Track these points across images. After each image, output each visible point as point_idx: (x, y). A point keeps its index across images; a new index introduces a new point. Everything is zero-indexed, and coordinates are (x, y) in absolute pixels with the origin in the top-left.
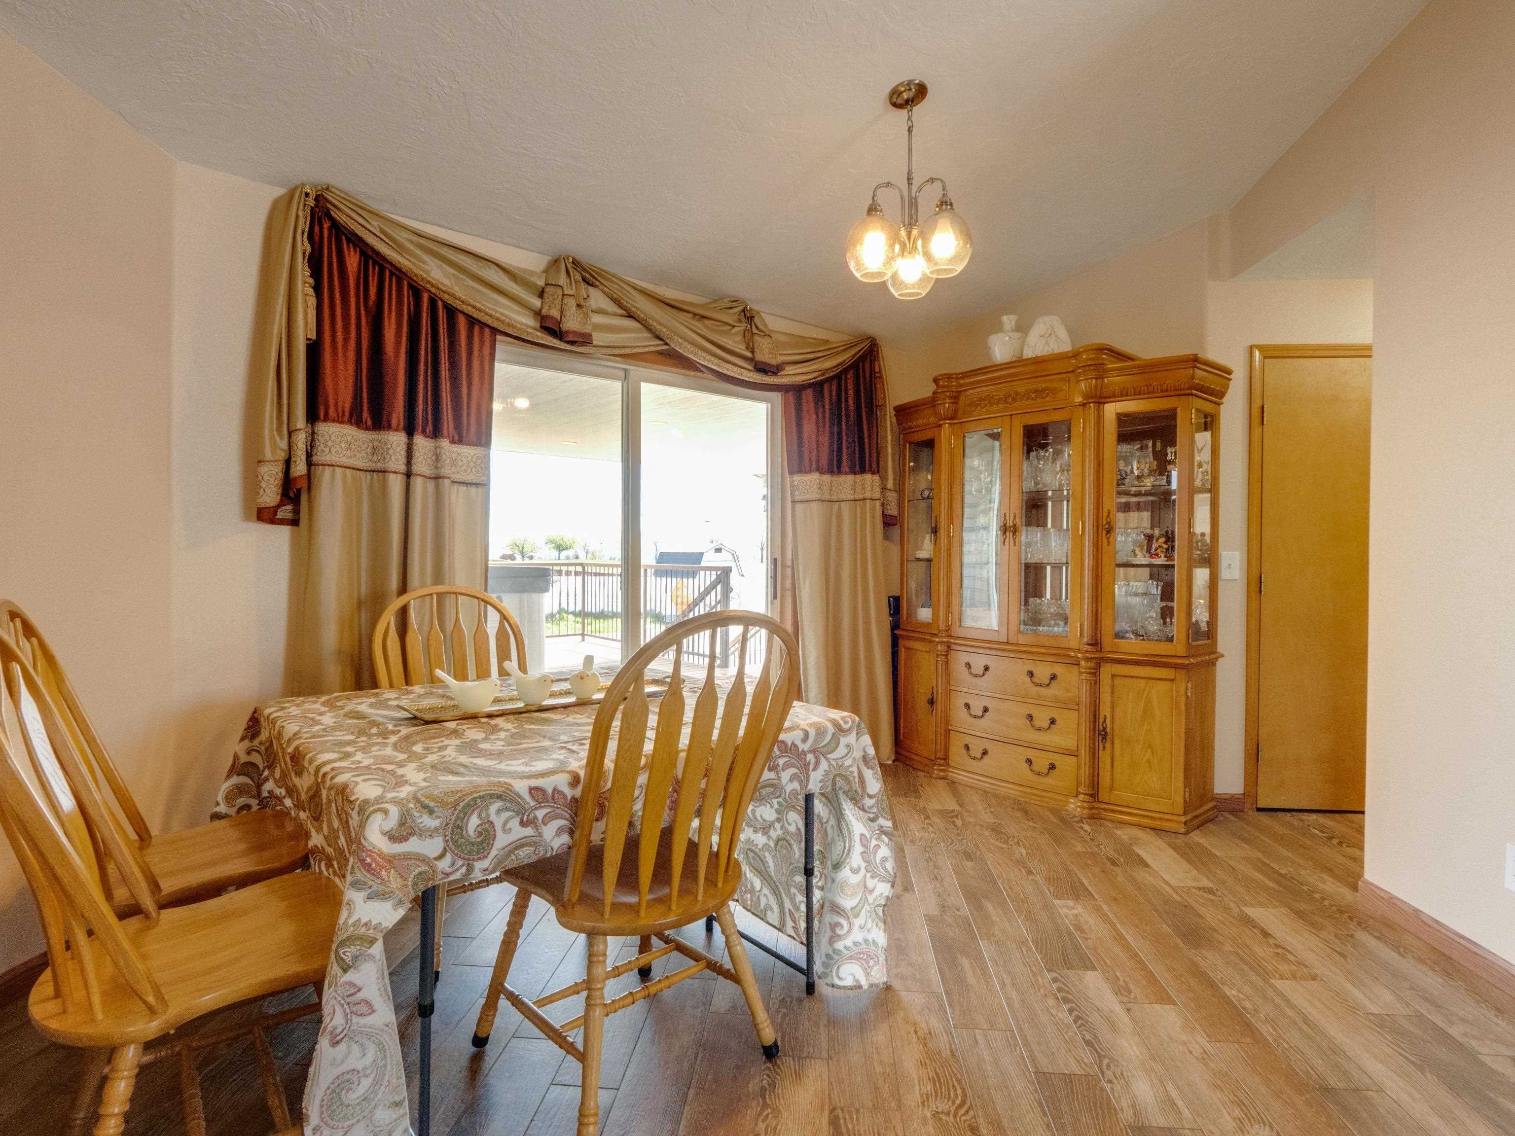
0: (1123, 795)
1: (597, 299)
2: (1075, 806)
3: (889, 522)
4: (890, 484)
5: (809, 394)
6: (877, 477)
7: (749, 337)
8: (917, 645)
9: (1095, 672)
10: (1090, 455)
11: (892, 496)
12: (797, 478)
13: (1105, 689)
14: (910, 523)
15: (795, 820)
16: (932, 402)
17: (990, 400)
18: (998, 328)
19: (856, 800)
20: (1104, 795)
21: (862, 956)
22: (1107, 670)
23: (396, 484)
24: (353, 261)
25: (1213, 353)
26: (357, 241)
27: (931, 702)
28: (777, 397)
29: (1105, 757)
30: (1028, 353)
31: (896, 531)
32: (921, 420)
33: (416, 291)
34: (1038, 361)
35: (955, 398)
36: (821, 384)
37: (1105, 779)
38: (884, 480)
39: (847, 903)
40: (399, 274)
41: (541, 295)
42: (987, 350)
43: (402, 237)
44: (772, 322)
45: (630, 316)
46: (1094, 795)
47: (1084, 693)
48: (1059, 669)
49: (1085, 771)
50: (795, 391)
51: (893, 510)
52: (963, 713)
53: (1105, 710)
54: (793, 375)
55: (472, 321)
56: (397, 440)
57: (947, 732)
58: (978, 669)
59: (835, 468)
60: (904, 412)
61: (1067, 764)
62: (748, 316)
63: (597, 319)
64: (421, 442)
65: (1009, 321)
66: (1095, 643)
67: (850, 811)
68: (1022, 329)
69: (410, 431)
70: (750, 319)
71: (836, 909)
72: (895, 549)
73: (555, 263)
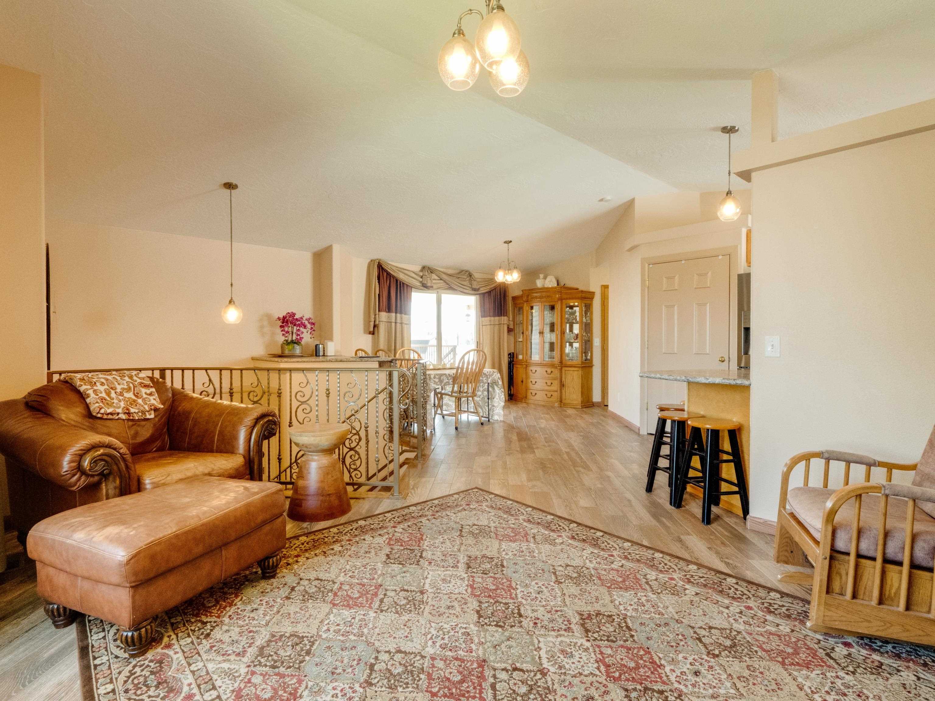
0: (567, 401)
1: (434, 276)
2: (556, 405)
3: (510, 330)
4: (511, 319)
5: (487, 295)
6: (506, 318)
7: (470, 281)
8: (518, 366)
9: (561, 369)
10: (559, 314)
11: (512, 323)
12: (483, 319)
13: (563, 374)
14: (517, 330)
15: (486, 393)
16: (522, 296)
17: (536, 297)
18: (539, 278)
19: (497, 386)
20: (564, 401)
21: (498, 415)
22: (564, 369)
23: (393, 324)
24: (385, 274)
25: (592, 290)
26: (386, 271)
27: (522, 382)
28: (478, 296)
29: (563, 391)
30: (546, 286)
31: (512, 333)
32: (518, 302)
33: (397, 281)
34: (547, 288)
35: (528, 296)
36: (490, 292)
37: (564, 397)
38: (509, 318)
39: (496, 405)
40: (394, 277)
41: (422, 277)
42: (536, 284)
43: (394, 268)
44: (476, 275)
45: (441, 279)
46: (561, 401)
47: (558, 375)
48: (553, 370)
49: (559, 395)
50: (484, 294)
51: (511, 327)
52: (530, 384)
53: (563, 379)
54: (483, 290)
55: (407, 285)
56: (393, 315)
57: (526, 390)
58: (534, 371)
59: (494, 316)
60: (514, 298)
61: (555, 394)
62: (470, 275)
63: (434, 281)
64: (398, 315)
65: (541, 276)
66: (561, 362)
67: (496, 387)
68: (545, 278)
69: (396, 313)
70: (471, 276)
71: (493, 406)
72: (512, 339)
73: (424, 268)
